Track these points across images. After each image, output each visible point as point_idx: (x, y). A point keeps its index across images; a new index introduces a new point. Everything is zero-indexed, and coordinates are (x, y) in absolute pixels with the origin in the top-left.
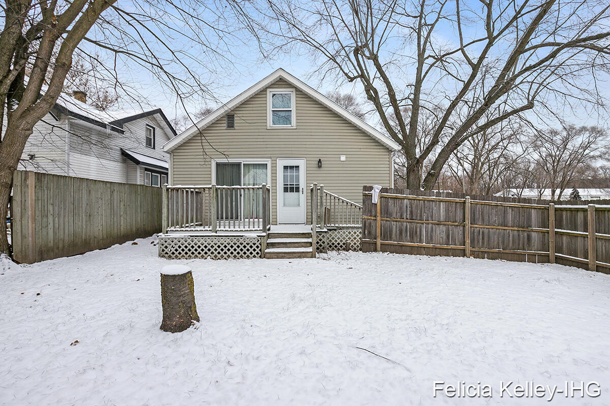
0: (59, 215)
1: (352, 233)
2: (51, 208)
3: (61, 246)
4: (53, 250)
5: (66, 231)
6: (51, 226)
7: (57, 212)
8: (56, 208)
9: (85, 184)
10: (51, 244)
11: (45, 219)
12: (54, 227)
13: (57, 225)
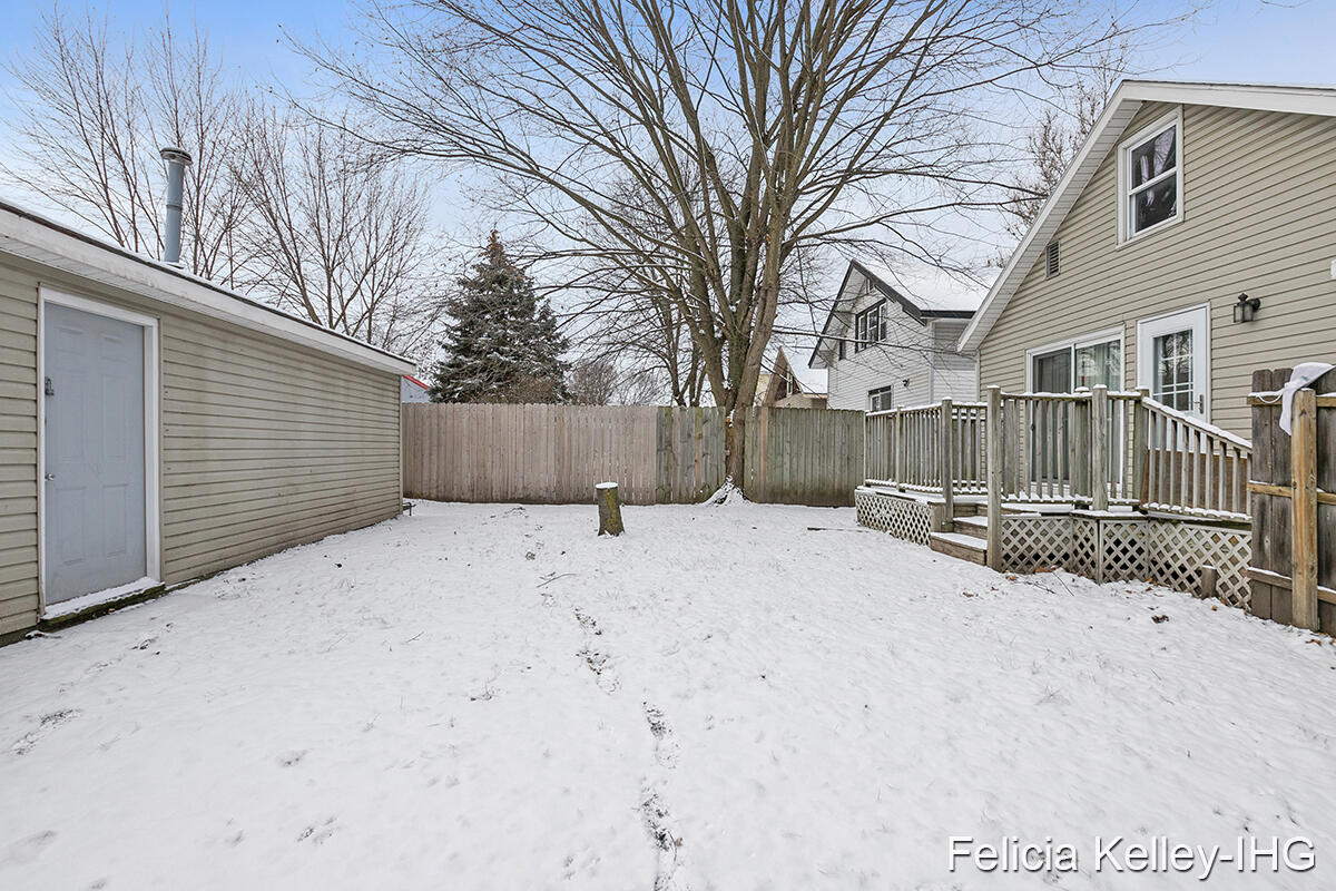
0: (798, 455)
1: (1225, 540)
2: (787, 446)
3: (800, 491)
4: (788, 495)
5: (809, 476)
6: (788, 466)
7: (795, 451)
8: (795, 447)
9: (839, 418)
10: (787, 487)
11: (779, 458)
12: (791, 467)
13: (795, 467)
